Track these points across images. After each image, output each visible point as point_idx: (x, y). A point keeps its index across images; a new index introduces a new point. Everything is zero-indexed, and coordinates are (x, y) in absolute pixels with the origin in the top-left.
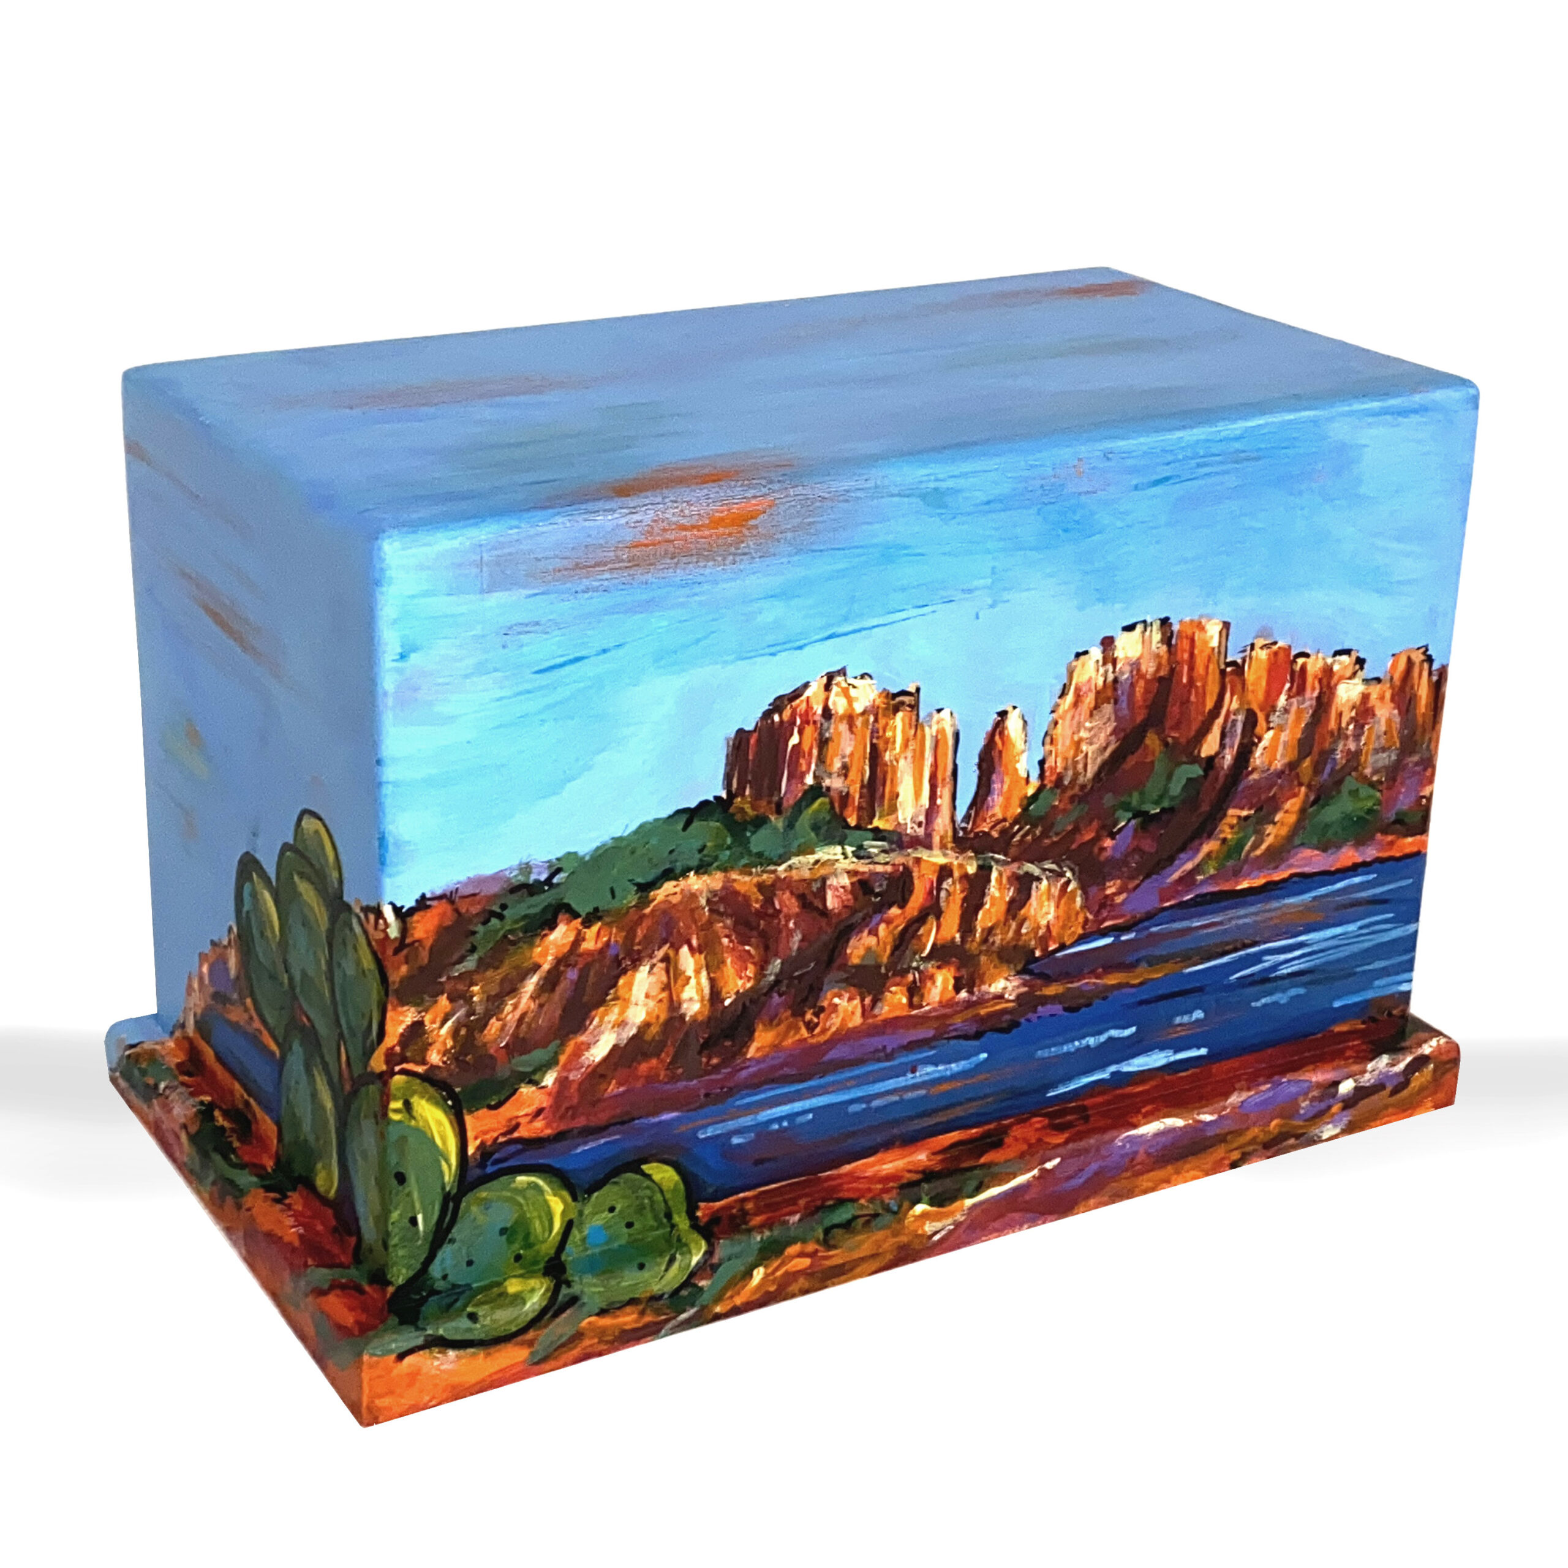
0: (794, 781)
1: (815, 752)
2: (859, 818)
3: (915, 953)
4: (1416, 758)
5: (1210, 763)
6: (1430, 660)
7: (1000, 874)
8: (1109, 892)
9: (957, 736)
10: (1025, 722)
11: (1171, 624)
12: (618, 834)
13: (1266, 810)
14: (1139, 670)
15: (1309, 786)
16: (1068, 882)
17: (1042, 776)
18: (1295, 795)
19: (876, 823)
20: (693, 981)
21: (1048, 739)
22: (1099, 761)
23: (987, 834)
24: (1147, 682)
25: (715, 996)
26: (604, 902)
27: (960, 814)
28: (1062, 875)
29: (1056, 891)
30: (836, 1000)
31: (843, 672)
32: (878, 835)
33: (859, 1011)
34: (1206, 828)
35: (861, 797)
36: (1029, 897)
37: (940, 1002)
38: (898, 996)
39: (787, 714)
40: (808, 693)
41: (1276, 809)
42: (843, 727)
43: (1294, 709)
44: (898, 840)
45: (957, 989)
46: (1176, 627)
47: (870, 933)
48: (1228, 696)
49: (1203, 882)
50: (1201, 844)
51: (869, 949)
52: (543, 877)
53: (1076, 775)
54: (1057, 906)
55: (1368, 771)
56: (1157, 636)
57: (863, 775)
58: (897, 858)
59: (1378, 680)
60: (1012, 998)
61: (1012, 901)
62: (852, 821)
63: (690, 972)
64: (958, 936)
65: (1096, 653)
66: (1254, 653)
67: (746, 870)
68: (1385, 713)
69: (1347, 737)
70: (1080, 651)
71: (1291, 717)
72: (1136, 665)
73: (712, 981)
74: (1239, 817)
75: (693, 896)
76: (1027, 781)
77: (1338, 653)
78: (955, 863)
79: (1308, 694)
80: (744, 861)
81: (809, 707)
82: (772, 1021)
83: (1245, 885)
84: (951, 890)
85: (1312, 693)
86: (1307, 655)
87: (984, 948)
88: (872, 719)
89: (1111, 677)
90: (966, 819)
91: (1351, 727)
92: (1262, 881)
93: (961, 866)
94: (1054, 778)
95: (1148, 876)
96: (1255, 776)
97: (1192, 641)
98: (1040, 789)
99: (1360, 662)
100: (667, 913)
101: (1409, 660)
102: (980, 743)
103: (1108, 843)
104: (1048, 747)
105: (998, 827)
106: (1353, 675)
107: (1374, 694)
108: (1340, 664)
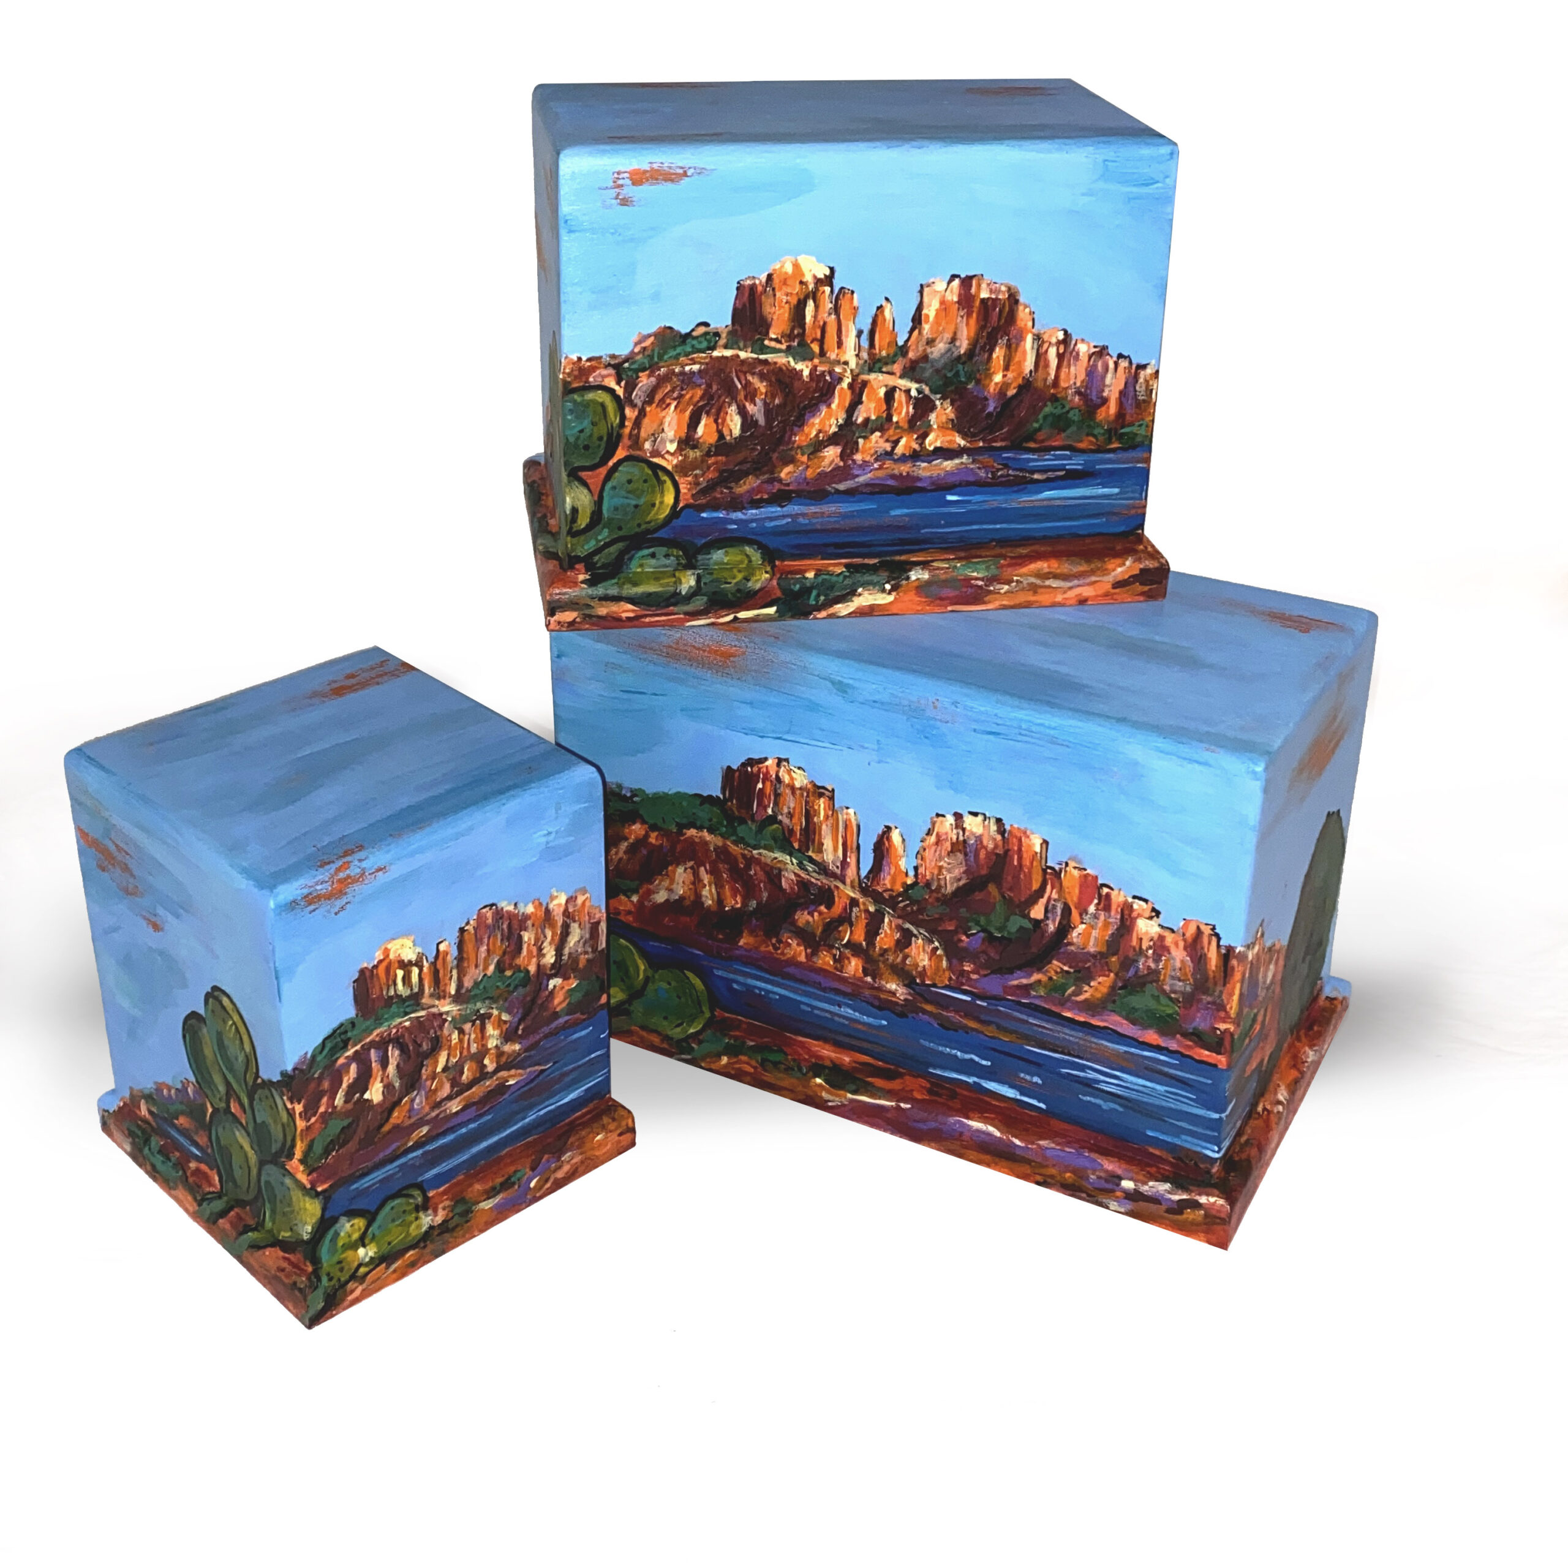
0: (761, 808)
1: (772, 798)
2: (799, 845)
3: (836, 939)
4: (1208, 998)
5: (1037, 923)
6: (1217, 936)
7: (890, 921)
8: (966, 968)
9: (859, 827)
10: (904, 840)
11: (1004, 824)
12: (666, 791)
13: (1083, 975)
14: (981, 842)
15: (1116, 975)
16: (936, 949)
17: (916, 875)
18: (1108, 976)
19: (810, 853)
20: (707, 888)
21: (919, 856)
22: (955, 885)
23: (881, 894)
24: (987, 853)
25: (720, 902)
26: (660, 823)
27: (864, 873)
28: (933, 942)
29: (929, 948)
30: (790, 941)
31: (787, 760)
32: (811, 860)
33: (803, 954)
34: (1038, 962)
35: (801, 834)
36: (910, 944)
37: (854, 975)
38: (827, 959)
39: (755, 769)
40: (767, 763)
41: (1093, 979)
42: (788, 791)
43: (1102, 918)
44: (823, 868)
45: (866, 972)
46: (1008, 827)
47: (809, 914)
48: (1049, 887)
49: (1035, 997)
50: (1033, 972)
51: (808, 922)
52: (629, 795)
53: (939, 887)
54: (930, 959)
55: (1167, 988)
56: (994, 828)
57: (801, 823)
58: (824, 880)
59: (1173, 931)
60: (902, 998)
61: (898, 941)
62: (796, 845)
63: (706, 882)
64: (864, 943)
65: (950, 819)
66: (1068, 869)
67: (735, 843)
68: (1179, 955)
69: (1147, 957)
70: (940, 813)
71: (1100, 924)
72: (979, 838)
73: (718, 894)
74: (1062, 969)
75: (706, 843)
76: (907, 874)
77: (1135, 897)
78: (861, 900)
79: (1113, 913)
80: (734, 838)
81: (768, 772)
82: (752, 932)
83: (1068, 1015)
84: (858, 914)
85: (1115, 917)
86: (1112, 889)
87: (881, 958)
88: (805, 794)
89: (961, 838)
90: (867, 877)
91: (1150, 952)
92: (1082, 1019)
93: (864, 904)
94: (925, 881)
95: (993, 972)
96: (1072, 948)
97: (1020, 840)
98: (915, 884)
99: (1157, 913)
100: (691, 841)
101: (1198, 928)
102: (875, 839)
103: (964, 938)
104: (920, 861)
105: (888, 893)
106: (1151, 918)
107: (1169, 938)
108: (1138, 905)
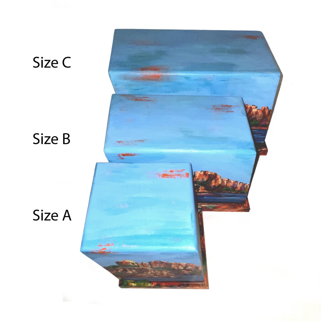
4: (265, 119)
6: (268, 108)
55: (257, 119)
59: (259, 110)
68: (260, 113)
77: (252, 105)
85: (248, 110)
86: (248, 105)
91: (255, 114)
101: (265, 108)
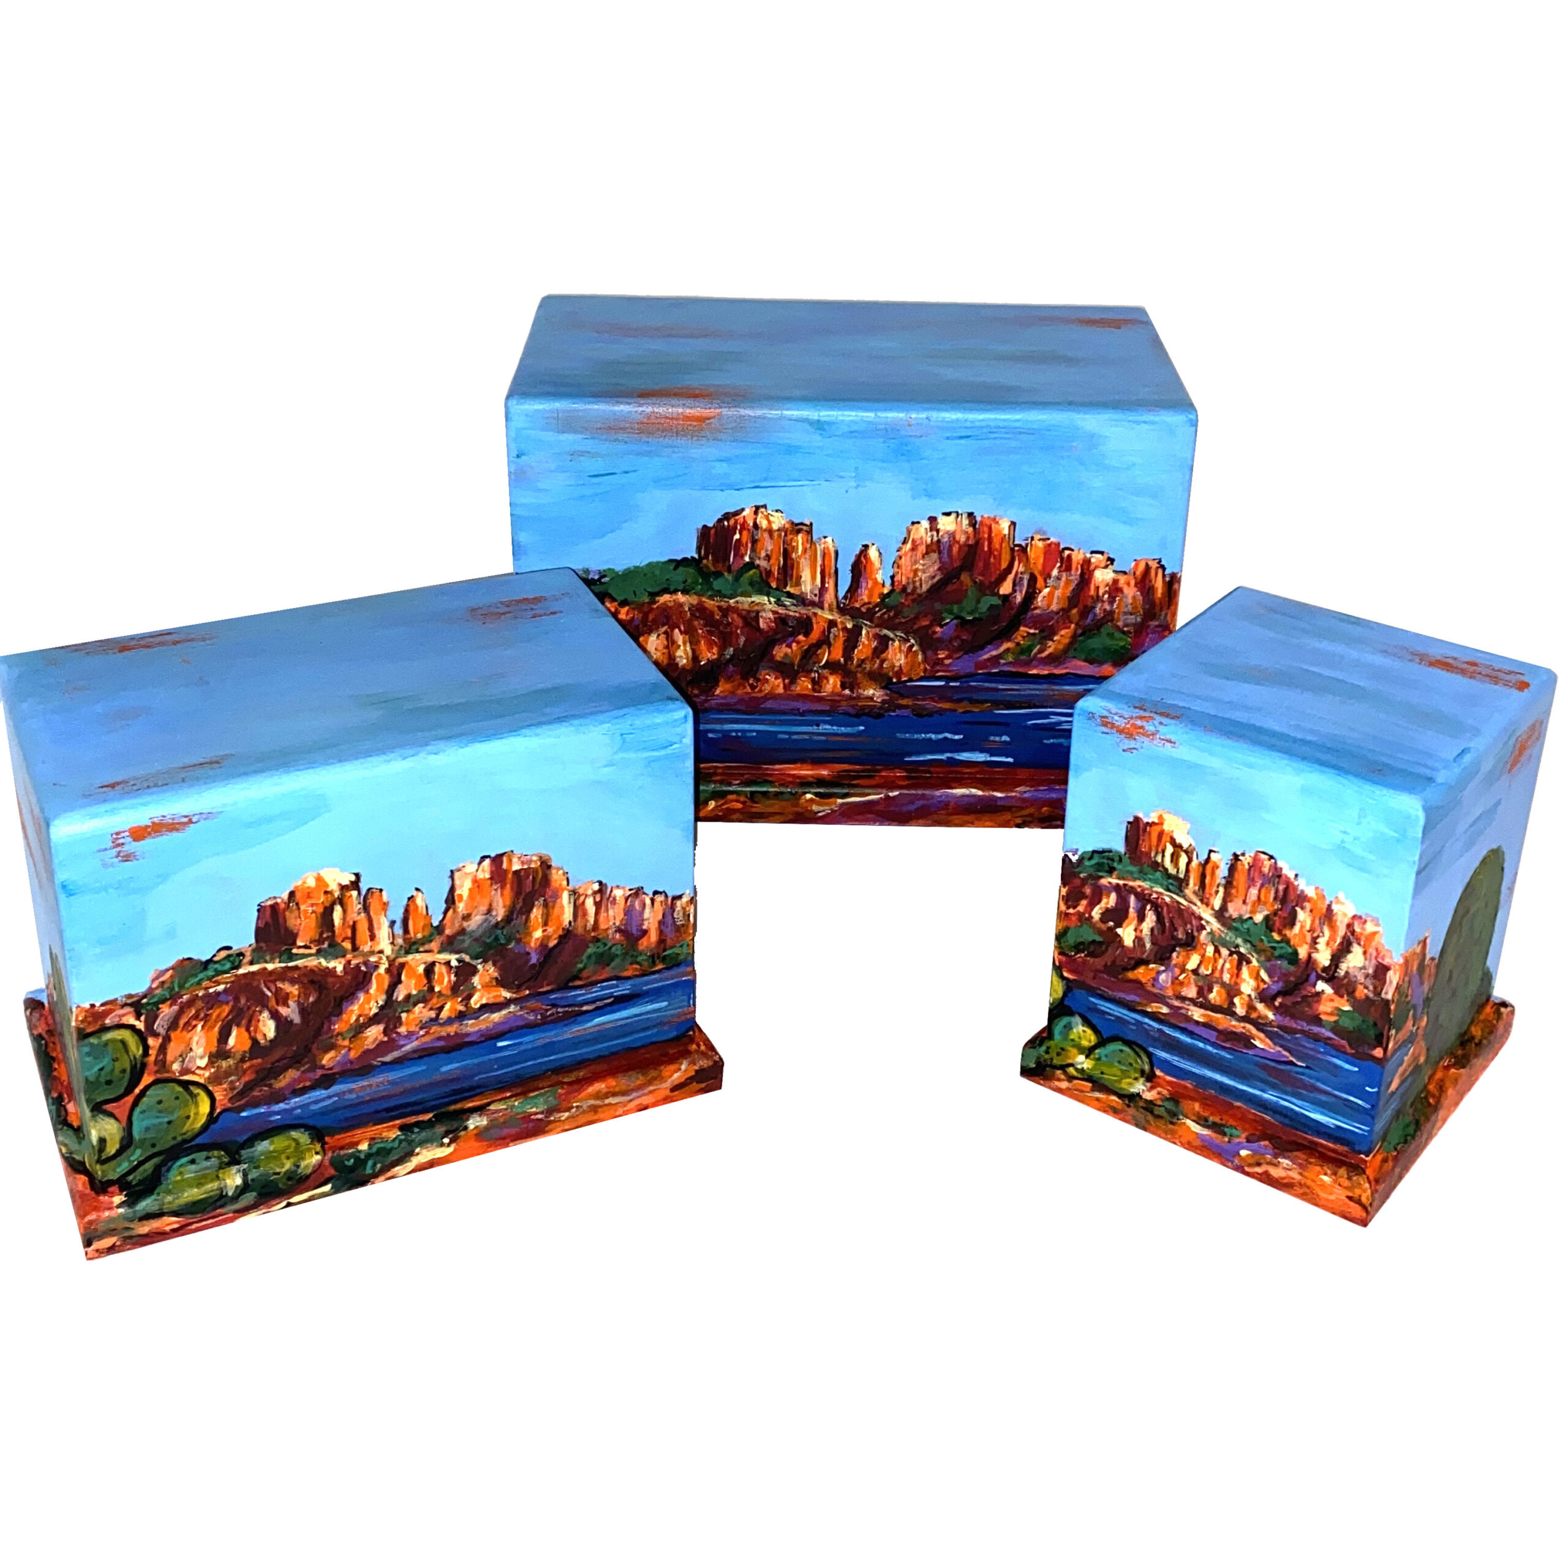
0: (738, 558)
1: (750, 545)
2: (777, 584)
3: (815, 663)
4: (1155, 623)
5: (1006, 598)
6: (1163, 568)
7: (868, 632)
8: (940, 656)
9: (837, 553)
10: (880, 554)
11: (975, 517)
12: (638, 564)
13: (1047, 632)
14: (954, 538)
15: (1077, 624)
16: (912, 646)
17: (893, 584)
18: (1069, 628)
19: (788, 589)
20: (682, 648)
21: (896, 565)
22: (930, 583)
23: (858, 609)
24: (960, 548)
25: (695, 658)
26: (631, 598)
27: (841, 594)
28: (909, 641)
29: (905, 648)
30: (767, 677)
31: (765, 506)
32: (790, 595)
33: (782, 686)
34: (1006, 634)
35: (778, 573)
36: (887, 648)
37: (833, 692)
38: (806, 684)
39: (732, 522)
40: (744, 514)
41: (1055, 634)
42: (766, 535)
43: (1064, 579)
44: (801, 600)
45: (843, 687)
46: (979, 519)
47: (787, 646)
48: (1016, 563)
49: (1004, 664)
50: (1002, 643)
51: (786, 655)
52: (596, 577)
53: (915, 588)
54: (906, 657)
55: (1120, 624)
56: (965, 522)
57: (779, 562)
58: (803, 611)
59: (1125, 573)
60: (879, 700)
61: (876, 648)
62: (774, 585)
63: (680, 642)
64: (842, 659)
65: (925, 524)
66: (1033, 542)
67: (711, 598)
68: (1131, 592)
69: (1103, 601)
70: (916, 520)
71: (1062, 583)
72: (952, 535)
73: (693, 650)
74: (1028, 633)
75: (681, 605)
76: (883, 585)
77: (1092, 552)
78: (839, 620)
79: (1073, 572)
80: (710, 593)
81: (745, 521)
82: (729, 679)
83: (1034, 672)
84: (837, 633)
85: (1075, 574)
86: (1072, 550)
87: (859, 669)
88: (783, 534)
89: (935, 539)
90: (845, 597)
91: (1106, 596)
92: (1046, 672)
93: (842, 623)
94: (901, 587)
95: (966, 653)
96: (1038, 611)
97: (990, 528)
98: (892, 592)
99: (1111, 561)
100: (665, 608)
101: (1147, 564)
102: (852, 559)
103: (938, 629)
104: (896, 570)
105: (866, 606)
106: (1106, 567)
107: (1122, 579)
108: (1096, 559)
